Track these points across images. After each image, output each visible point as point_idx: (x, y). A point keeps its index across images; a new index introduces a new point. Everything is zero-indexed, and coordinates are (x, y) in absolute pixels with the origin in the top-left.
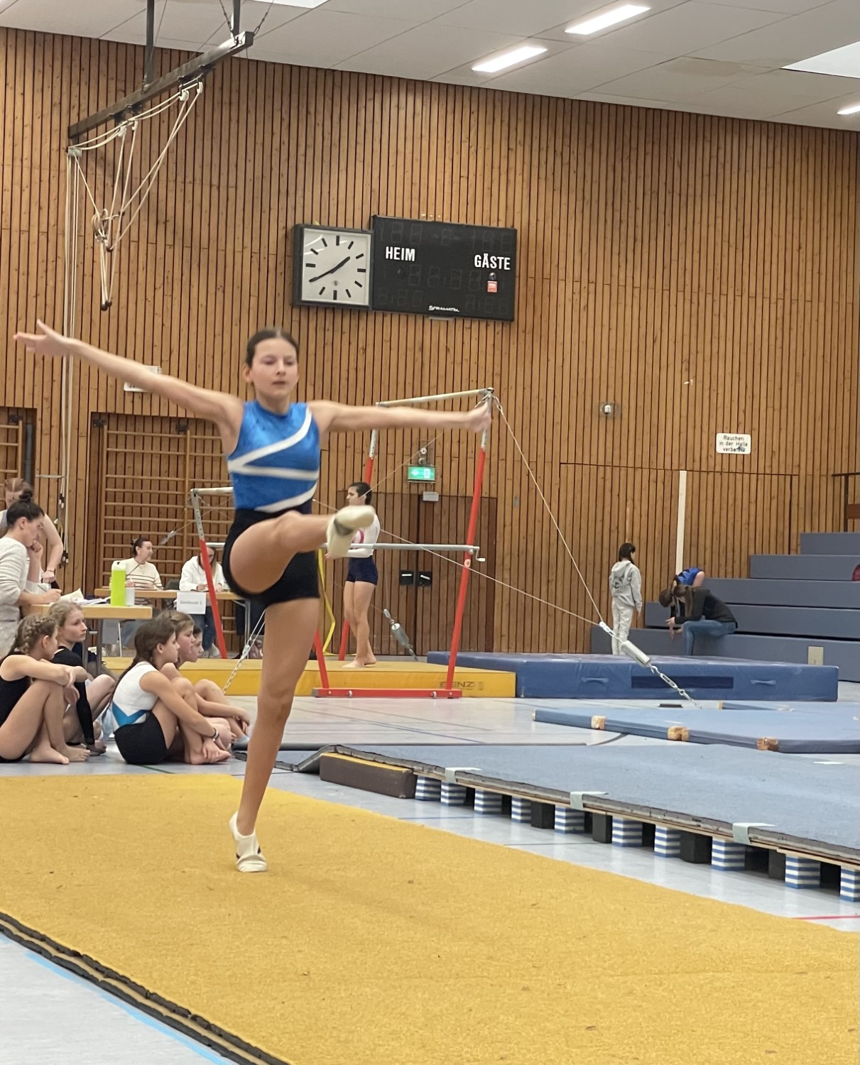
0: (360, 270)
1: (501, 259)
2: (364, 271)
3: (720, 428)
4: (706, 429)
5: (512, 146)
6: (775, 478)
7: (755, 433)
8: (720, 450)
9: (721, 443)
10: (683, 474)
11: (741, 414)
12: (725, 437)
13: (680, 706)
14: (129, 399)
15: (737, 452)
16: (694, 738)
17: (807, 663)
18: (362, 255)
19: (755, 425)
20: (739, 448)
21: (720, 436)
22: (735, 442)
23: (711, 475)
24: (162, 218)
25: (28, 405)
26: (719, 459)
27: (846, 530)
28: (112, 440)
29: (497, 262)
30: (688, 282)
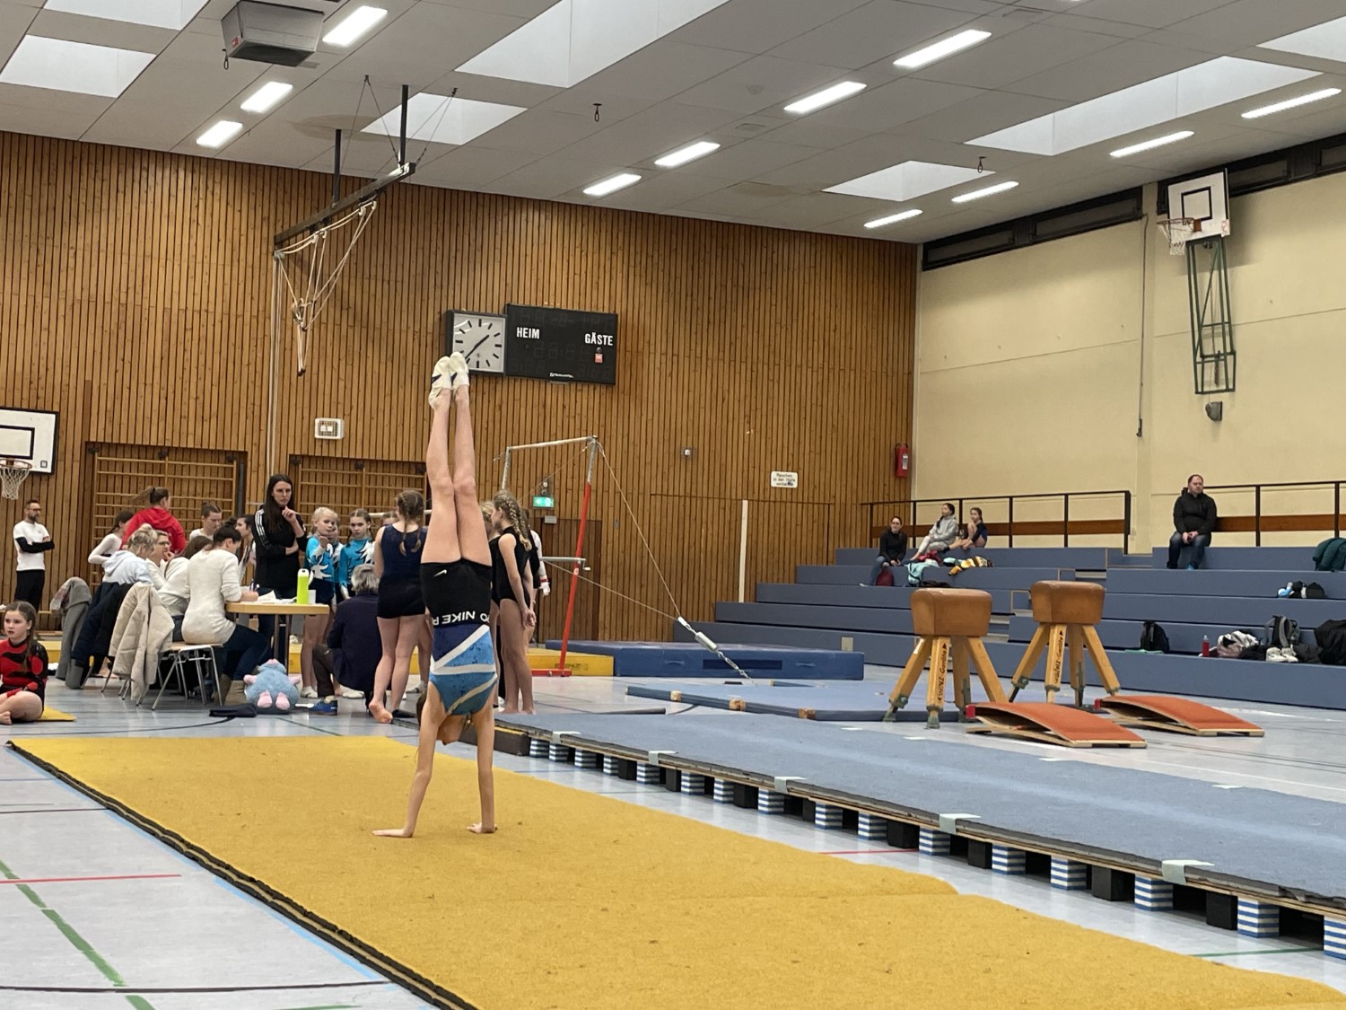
0: (497, 346)
1: (605, 337)
2: (500, 346)
3: (774, 468)
4: (762, 468)
5: (615, 250)
6: (816, 506)
7: (801, 472)
8: (774, 484)
9: (775, 479)
10: (745, 503)
11: (790, 456)
12: (778, 475)
13: (740, 683)
14: (318, 444)
15: (787, 486)
16: (751, 708)
17: (840, 649)
18: (499, 334)
19: (801, 466)
20: (789, 484)
21: (774, 474)
22: (785, 478)
23: (767, 503)
24: (345, 305)
25: (241, 449)
26: (773, 491)
27: (871, 546)
28: (306, 476)
29: (603, 339)
30: (749, 355)
